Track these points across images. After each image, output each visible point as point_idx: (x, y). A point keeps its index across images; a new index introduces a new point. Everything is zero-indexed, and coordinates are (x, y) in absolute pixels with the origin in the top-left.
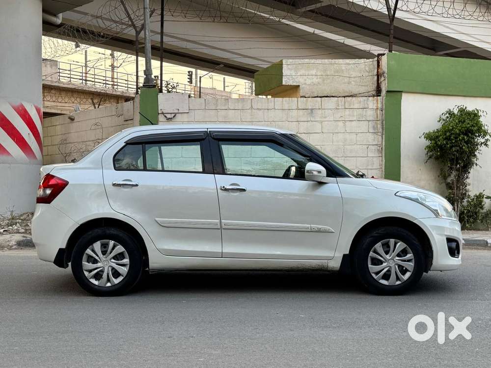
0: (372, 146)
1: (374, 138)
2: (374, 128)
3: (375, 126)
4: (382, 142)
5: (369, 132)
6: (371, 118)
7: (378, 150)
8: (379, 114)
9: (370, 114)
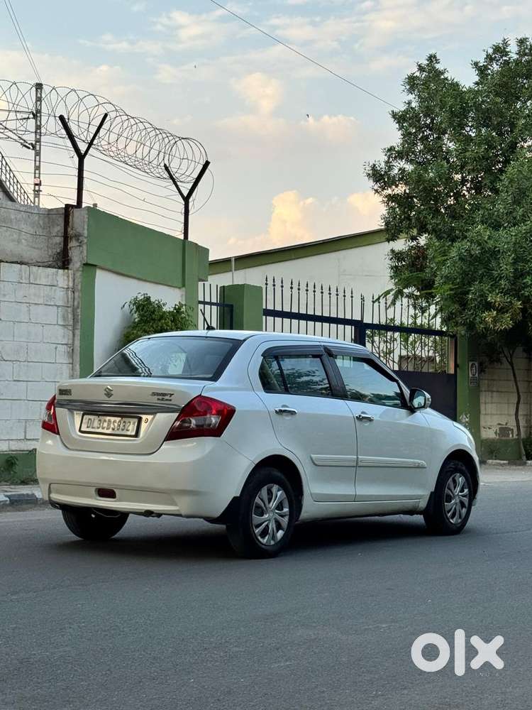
0: (61, 346)
1: (64, 333)
2: (64, 318)
3: (66, 316)
4: (73, 340)
5: (57, 324)
6: (60, 303)
7: (68, 352)
8: (70, 297)
9: (60, 296)
